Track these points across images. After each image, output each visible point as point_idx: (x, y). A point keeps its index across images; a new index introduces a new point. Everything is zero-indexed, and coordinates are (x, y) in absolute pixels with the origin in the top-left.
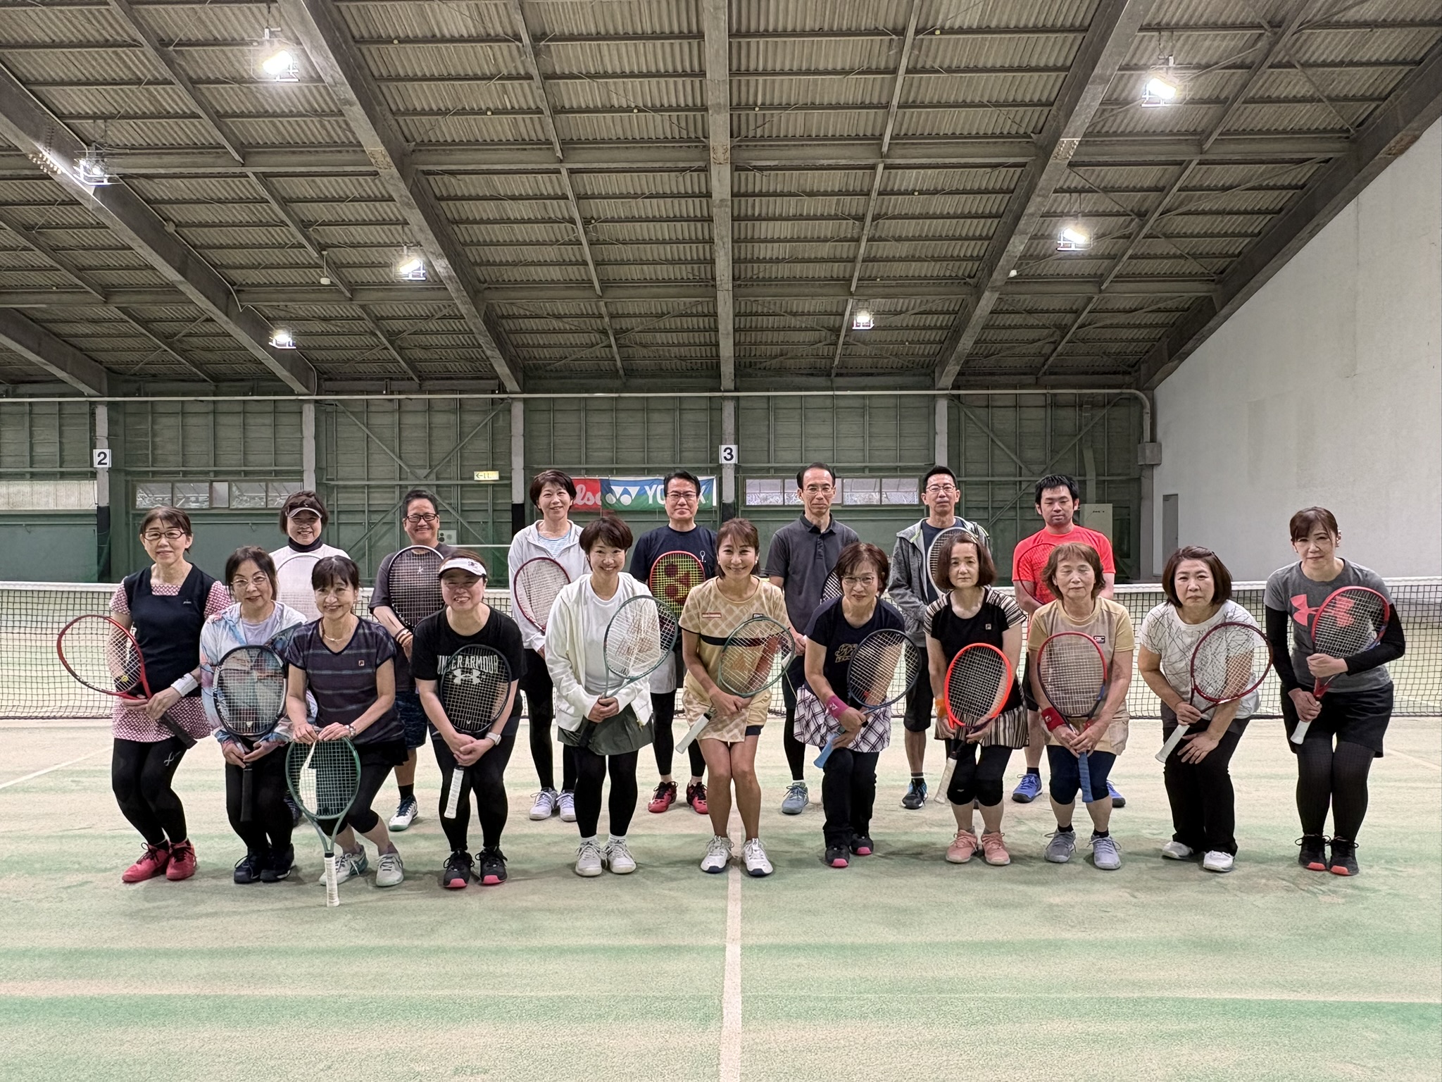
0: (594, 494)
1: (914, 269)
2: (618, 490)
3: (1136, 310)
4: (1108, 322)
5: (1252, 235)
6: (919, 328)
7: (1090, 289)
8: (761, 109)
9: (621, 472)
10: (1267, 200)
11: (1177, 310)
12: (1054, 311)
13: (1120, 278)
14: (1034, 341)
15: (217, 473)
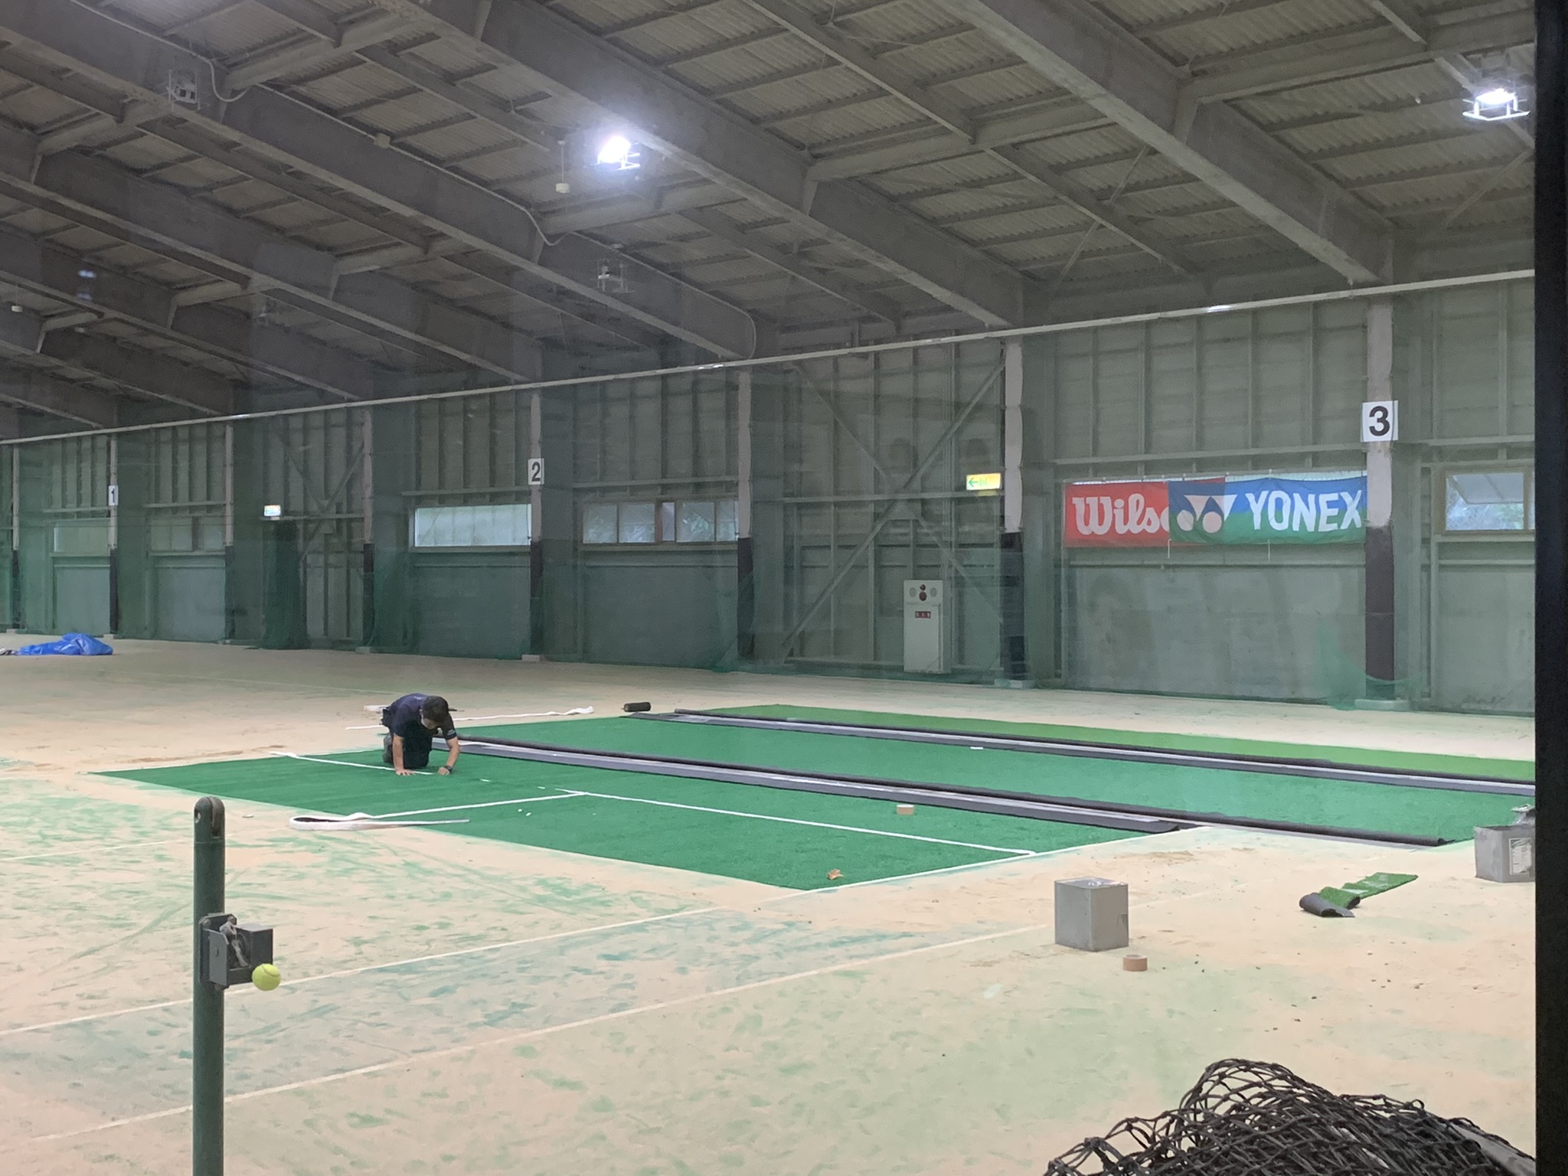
15: (665, 488)
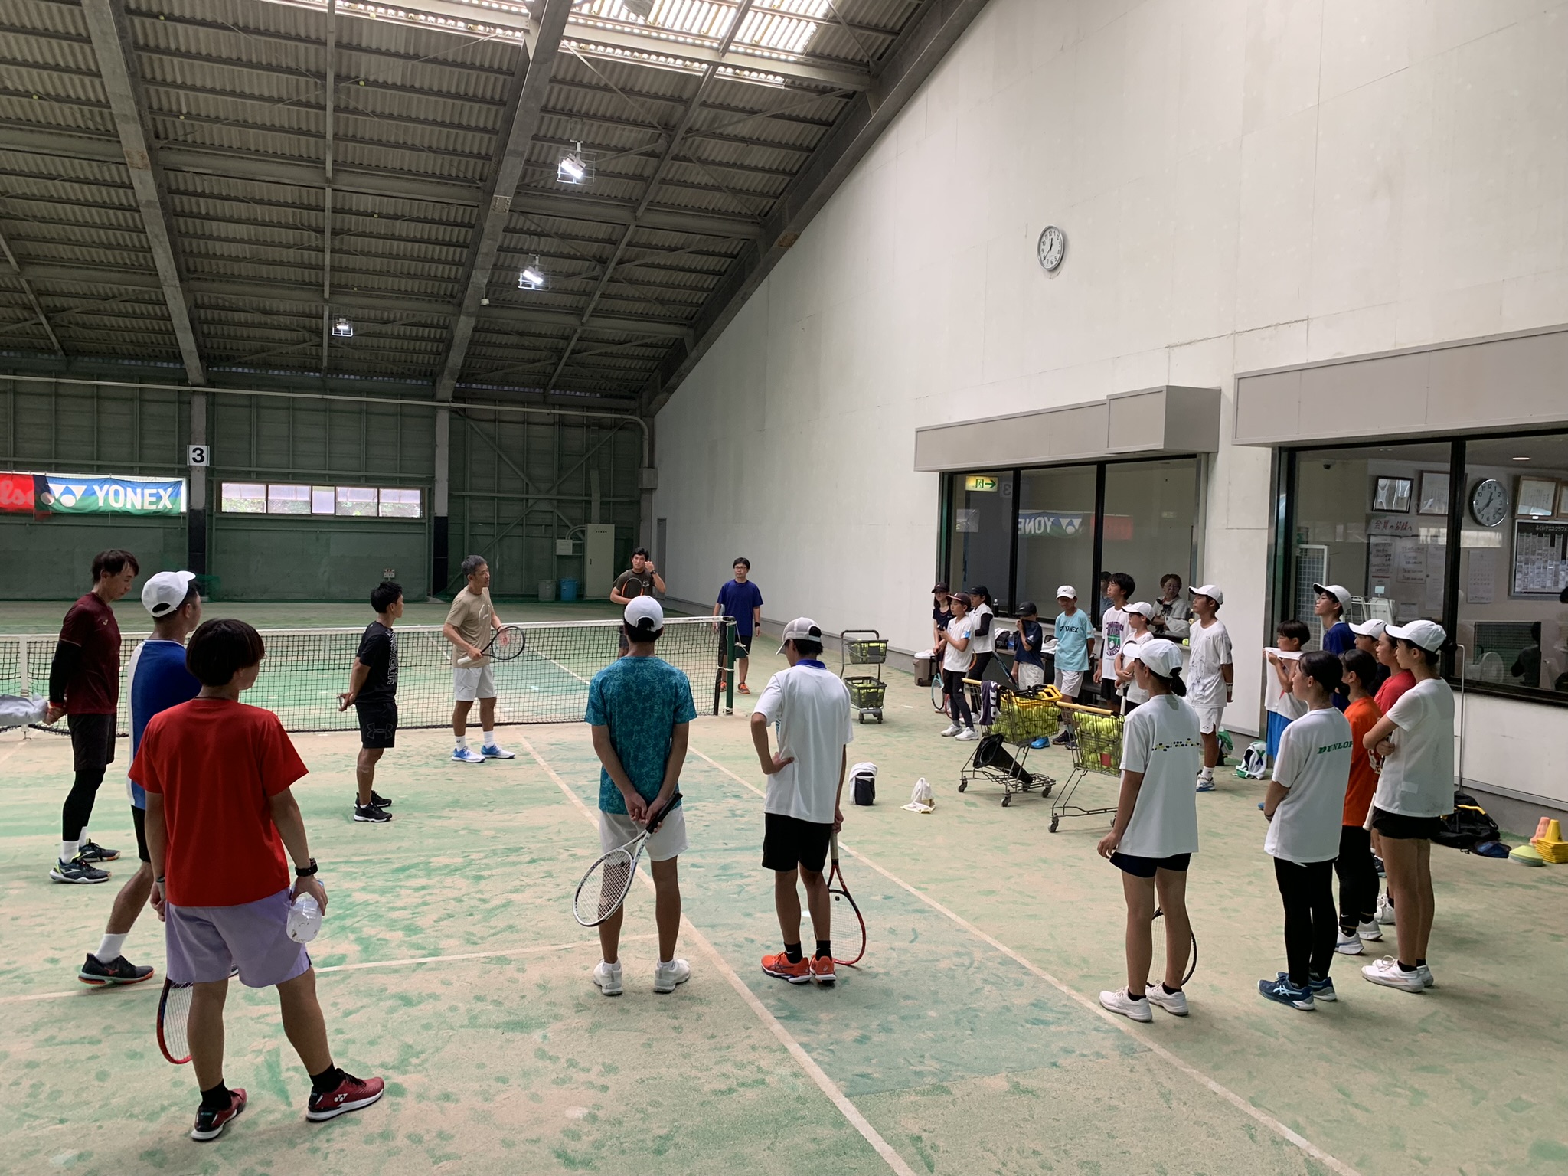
0: (25, 492)
1: (391, 282)
2: (56, 489)
3: (625, 342)
4: (603, 351)
5: (707, 290)
6: (411, 338)
7: (572, 320)
8: (186, 118)
9: (58, 468)
10: (711, 263)
11: (662, 346)
12: (545, 336)
13: (596, 313)
14: (534, 361)
